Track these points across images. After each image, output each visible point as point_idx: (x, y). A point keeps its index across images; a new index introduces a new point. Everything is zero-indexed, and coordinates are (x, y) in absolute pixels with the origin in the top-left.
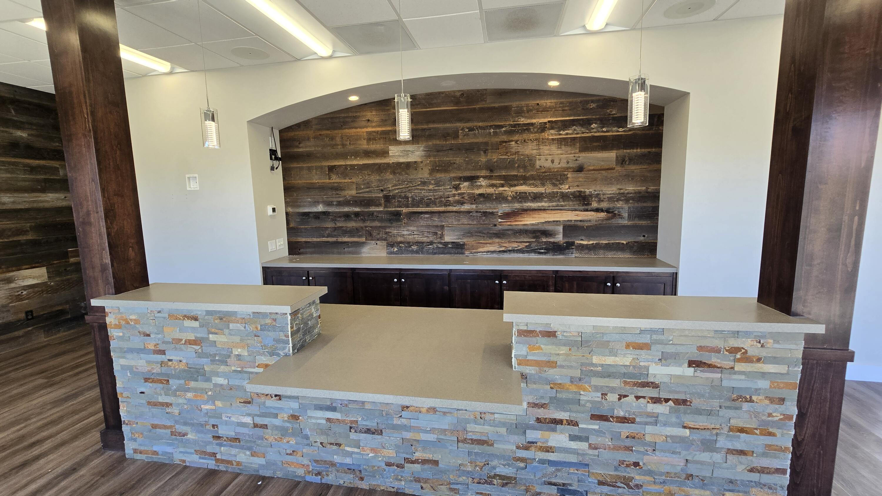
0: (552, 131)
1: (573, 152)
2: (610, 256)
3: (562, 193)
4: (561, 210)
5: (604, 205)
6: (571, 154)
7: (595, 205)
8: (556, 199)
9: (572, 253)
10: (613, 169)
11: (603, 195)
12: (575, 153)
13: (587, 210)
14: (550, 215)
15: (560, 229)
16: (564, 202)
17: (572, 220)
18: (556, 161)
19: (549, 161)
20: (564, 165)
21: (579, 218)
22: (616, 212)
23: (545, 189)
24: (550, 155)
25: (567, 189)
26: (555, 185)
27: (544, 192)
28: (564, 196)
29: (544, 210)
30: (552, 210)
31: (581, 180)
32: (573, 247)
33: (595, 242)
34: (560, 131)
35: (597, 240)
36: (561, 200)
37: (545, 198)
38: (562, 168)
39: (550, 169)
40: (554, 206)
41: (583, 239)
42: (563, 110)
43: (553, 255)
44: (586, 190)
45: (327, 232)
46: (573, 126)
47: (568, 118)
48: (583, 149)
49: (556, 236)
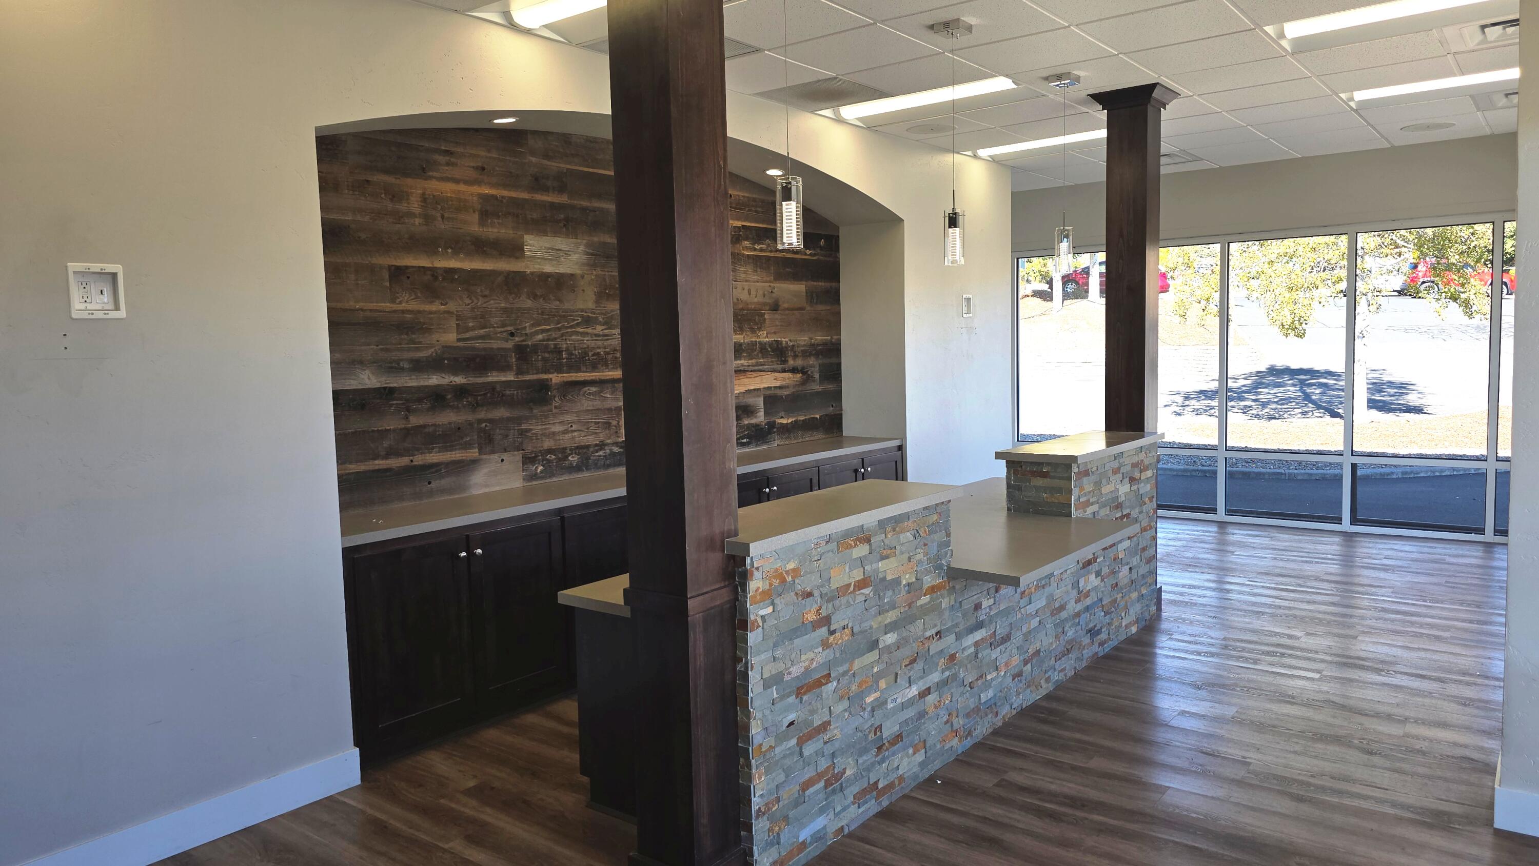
0: (746, 243)
1: (768, 279)
2: (807, 439)
3: (760, 343)
4: (761, 371)
5: (799, 362)
6: (766, 282)
7: (791, 362)
8: (755, 353)
9: (774, 440)
10: (802, 309)
11: (798, 347)
12: (770, 282)
13: (784, 371)
14: (750, 380)
15: (760, 402)
16: (763, 358)
17: (771, 387)
18: (753, 292)
19: (746, 291)
20: (760, 299)
21: (778, 384)
22: (809, 373)
23: (744, 337)
24: (746, 281)
25: (765, 338)
26: (753, 331)
27: (742, 341)
28: (763, 349)
29: (745, 371)
30: (751, 371)
31: (777, 323)
32: (775, 430)
33: (794, 419)
34: (754, 244)
35: (794, 417)
36: (760, 355)
37: (743, 351)
38: (758, 303)
39: (748, 304)
40: (753, 366)
41: (783, 415)
42: (756, 212)
43: (757, 445)
44: (783, 339)
46: (767, 239)
47: (761, 225)
48: (779, 277)
49: (758, 414)
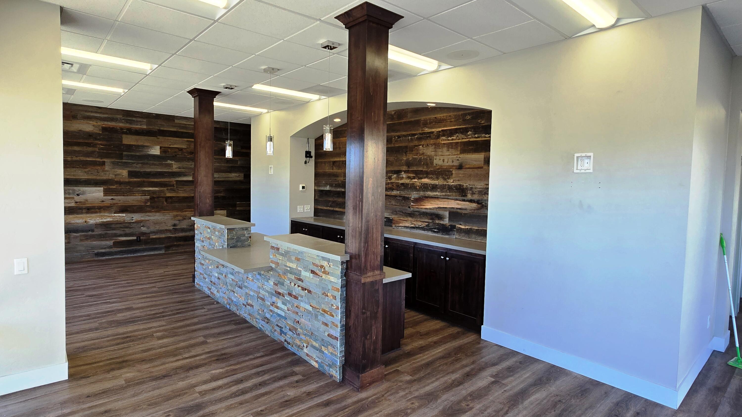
0: (444, 138)
1: (456, 153)
2: (479, 241)
3: (448, 185)
4: (448, 199)
5: (476, 197)
6: (455, 155)
7: (469, 197)
8: (445, 190)
9: (454, 235)
10: (481, 168)
11: (475, 189)
12: (457, 155)
13: (464, 200)
14: (441, 202)
15: (447, 214)
16: (450, 193)
17: (454, 208)
18: (446, 161)
19: (442, 160)
20: (450, 164)
21: (459, 207)
22: (484, 204)
23: (439, 182)
24: (442, 156)
25: (452, 183)
26: (445, 179)
27: (438, 184)
28: (450, 188)
29: (438, 198)
30: (442, 198)
31: (460, 176)
32: (455, 230)
33: (469, 227)
34: (448, 137)
35: (471, 226)
36: (448, 191)
37: (438, 188)
38: (449, 166)
39: (442, 166)
40: (443, 196)
41: (462, 224)
42: (451, 122)
43: (442, 234)
44: (464, 184)
45: (330, 204)
46: (457, 133)
47: (453, 128)
48: (463, 151)
49: (445, 220)
